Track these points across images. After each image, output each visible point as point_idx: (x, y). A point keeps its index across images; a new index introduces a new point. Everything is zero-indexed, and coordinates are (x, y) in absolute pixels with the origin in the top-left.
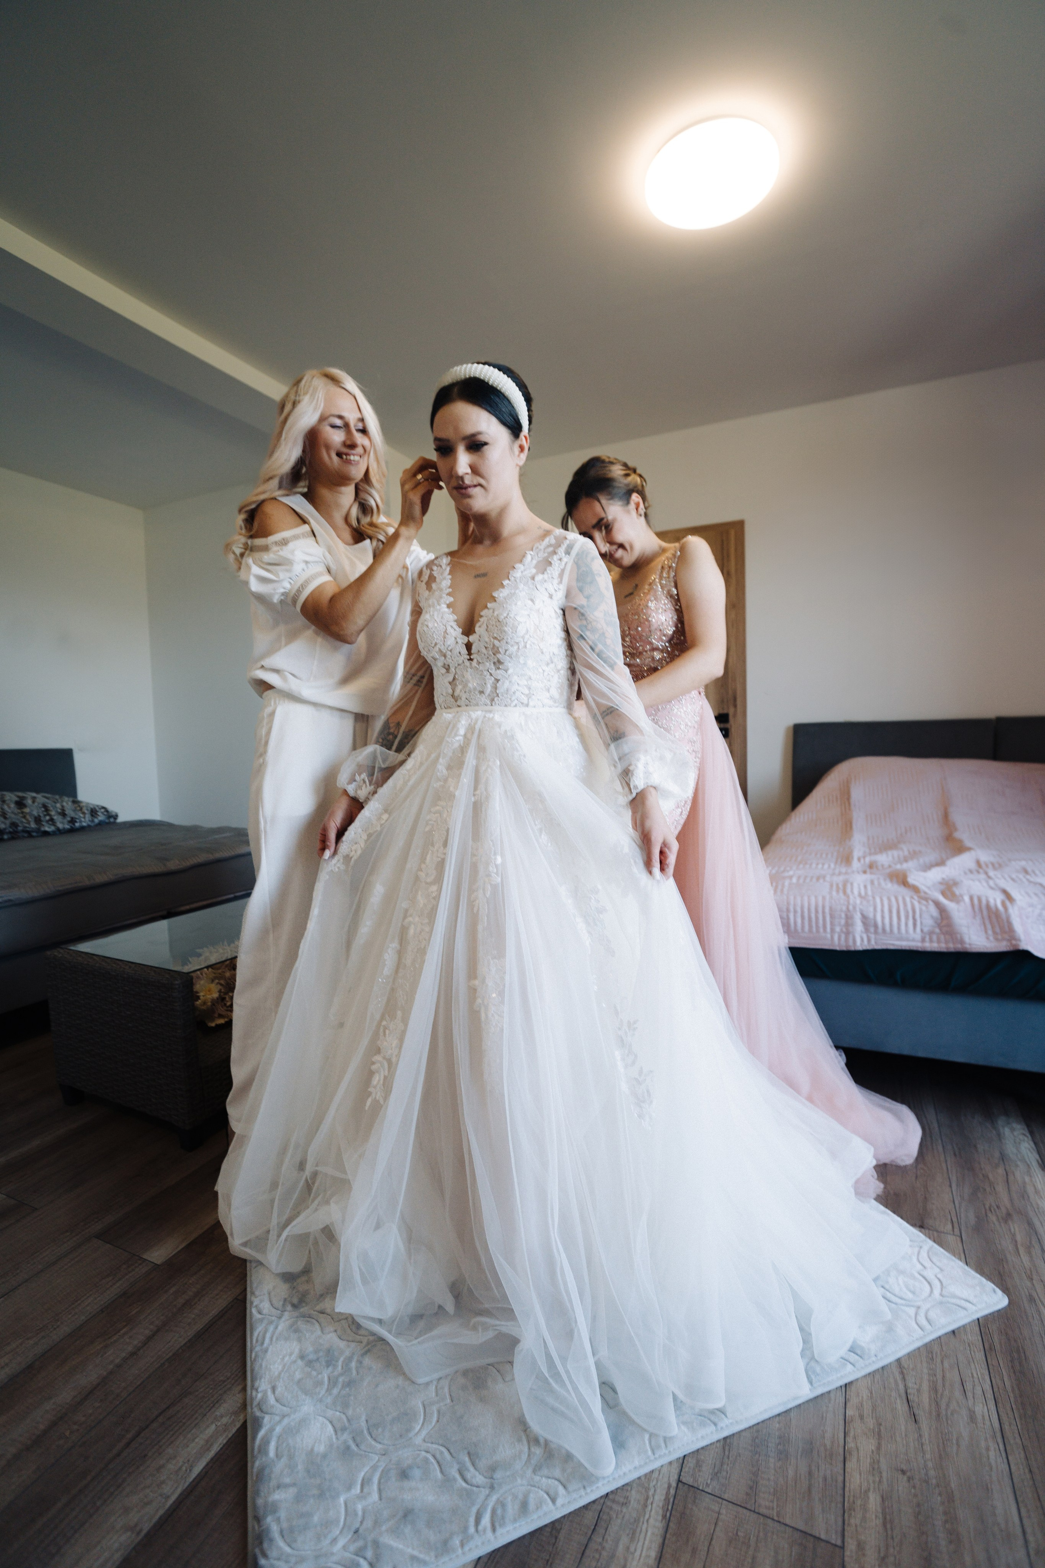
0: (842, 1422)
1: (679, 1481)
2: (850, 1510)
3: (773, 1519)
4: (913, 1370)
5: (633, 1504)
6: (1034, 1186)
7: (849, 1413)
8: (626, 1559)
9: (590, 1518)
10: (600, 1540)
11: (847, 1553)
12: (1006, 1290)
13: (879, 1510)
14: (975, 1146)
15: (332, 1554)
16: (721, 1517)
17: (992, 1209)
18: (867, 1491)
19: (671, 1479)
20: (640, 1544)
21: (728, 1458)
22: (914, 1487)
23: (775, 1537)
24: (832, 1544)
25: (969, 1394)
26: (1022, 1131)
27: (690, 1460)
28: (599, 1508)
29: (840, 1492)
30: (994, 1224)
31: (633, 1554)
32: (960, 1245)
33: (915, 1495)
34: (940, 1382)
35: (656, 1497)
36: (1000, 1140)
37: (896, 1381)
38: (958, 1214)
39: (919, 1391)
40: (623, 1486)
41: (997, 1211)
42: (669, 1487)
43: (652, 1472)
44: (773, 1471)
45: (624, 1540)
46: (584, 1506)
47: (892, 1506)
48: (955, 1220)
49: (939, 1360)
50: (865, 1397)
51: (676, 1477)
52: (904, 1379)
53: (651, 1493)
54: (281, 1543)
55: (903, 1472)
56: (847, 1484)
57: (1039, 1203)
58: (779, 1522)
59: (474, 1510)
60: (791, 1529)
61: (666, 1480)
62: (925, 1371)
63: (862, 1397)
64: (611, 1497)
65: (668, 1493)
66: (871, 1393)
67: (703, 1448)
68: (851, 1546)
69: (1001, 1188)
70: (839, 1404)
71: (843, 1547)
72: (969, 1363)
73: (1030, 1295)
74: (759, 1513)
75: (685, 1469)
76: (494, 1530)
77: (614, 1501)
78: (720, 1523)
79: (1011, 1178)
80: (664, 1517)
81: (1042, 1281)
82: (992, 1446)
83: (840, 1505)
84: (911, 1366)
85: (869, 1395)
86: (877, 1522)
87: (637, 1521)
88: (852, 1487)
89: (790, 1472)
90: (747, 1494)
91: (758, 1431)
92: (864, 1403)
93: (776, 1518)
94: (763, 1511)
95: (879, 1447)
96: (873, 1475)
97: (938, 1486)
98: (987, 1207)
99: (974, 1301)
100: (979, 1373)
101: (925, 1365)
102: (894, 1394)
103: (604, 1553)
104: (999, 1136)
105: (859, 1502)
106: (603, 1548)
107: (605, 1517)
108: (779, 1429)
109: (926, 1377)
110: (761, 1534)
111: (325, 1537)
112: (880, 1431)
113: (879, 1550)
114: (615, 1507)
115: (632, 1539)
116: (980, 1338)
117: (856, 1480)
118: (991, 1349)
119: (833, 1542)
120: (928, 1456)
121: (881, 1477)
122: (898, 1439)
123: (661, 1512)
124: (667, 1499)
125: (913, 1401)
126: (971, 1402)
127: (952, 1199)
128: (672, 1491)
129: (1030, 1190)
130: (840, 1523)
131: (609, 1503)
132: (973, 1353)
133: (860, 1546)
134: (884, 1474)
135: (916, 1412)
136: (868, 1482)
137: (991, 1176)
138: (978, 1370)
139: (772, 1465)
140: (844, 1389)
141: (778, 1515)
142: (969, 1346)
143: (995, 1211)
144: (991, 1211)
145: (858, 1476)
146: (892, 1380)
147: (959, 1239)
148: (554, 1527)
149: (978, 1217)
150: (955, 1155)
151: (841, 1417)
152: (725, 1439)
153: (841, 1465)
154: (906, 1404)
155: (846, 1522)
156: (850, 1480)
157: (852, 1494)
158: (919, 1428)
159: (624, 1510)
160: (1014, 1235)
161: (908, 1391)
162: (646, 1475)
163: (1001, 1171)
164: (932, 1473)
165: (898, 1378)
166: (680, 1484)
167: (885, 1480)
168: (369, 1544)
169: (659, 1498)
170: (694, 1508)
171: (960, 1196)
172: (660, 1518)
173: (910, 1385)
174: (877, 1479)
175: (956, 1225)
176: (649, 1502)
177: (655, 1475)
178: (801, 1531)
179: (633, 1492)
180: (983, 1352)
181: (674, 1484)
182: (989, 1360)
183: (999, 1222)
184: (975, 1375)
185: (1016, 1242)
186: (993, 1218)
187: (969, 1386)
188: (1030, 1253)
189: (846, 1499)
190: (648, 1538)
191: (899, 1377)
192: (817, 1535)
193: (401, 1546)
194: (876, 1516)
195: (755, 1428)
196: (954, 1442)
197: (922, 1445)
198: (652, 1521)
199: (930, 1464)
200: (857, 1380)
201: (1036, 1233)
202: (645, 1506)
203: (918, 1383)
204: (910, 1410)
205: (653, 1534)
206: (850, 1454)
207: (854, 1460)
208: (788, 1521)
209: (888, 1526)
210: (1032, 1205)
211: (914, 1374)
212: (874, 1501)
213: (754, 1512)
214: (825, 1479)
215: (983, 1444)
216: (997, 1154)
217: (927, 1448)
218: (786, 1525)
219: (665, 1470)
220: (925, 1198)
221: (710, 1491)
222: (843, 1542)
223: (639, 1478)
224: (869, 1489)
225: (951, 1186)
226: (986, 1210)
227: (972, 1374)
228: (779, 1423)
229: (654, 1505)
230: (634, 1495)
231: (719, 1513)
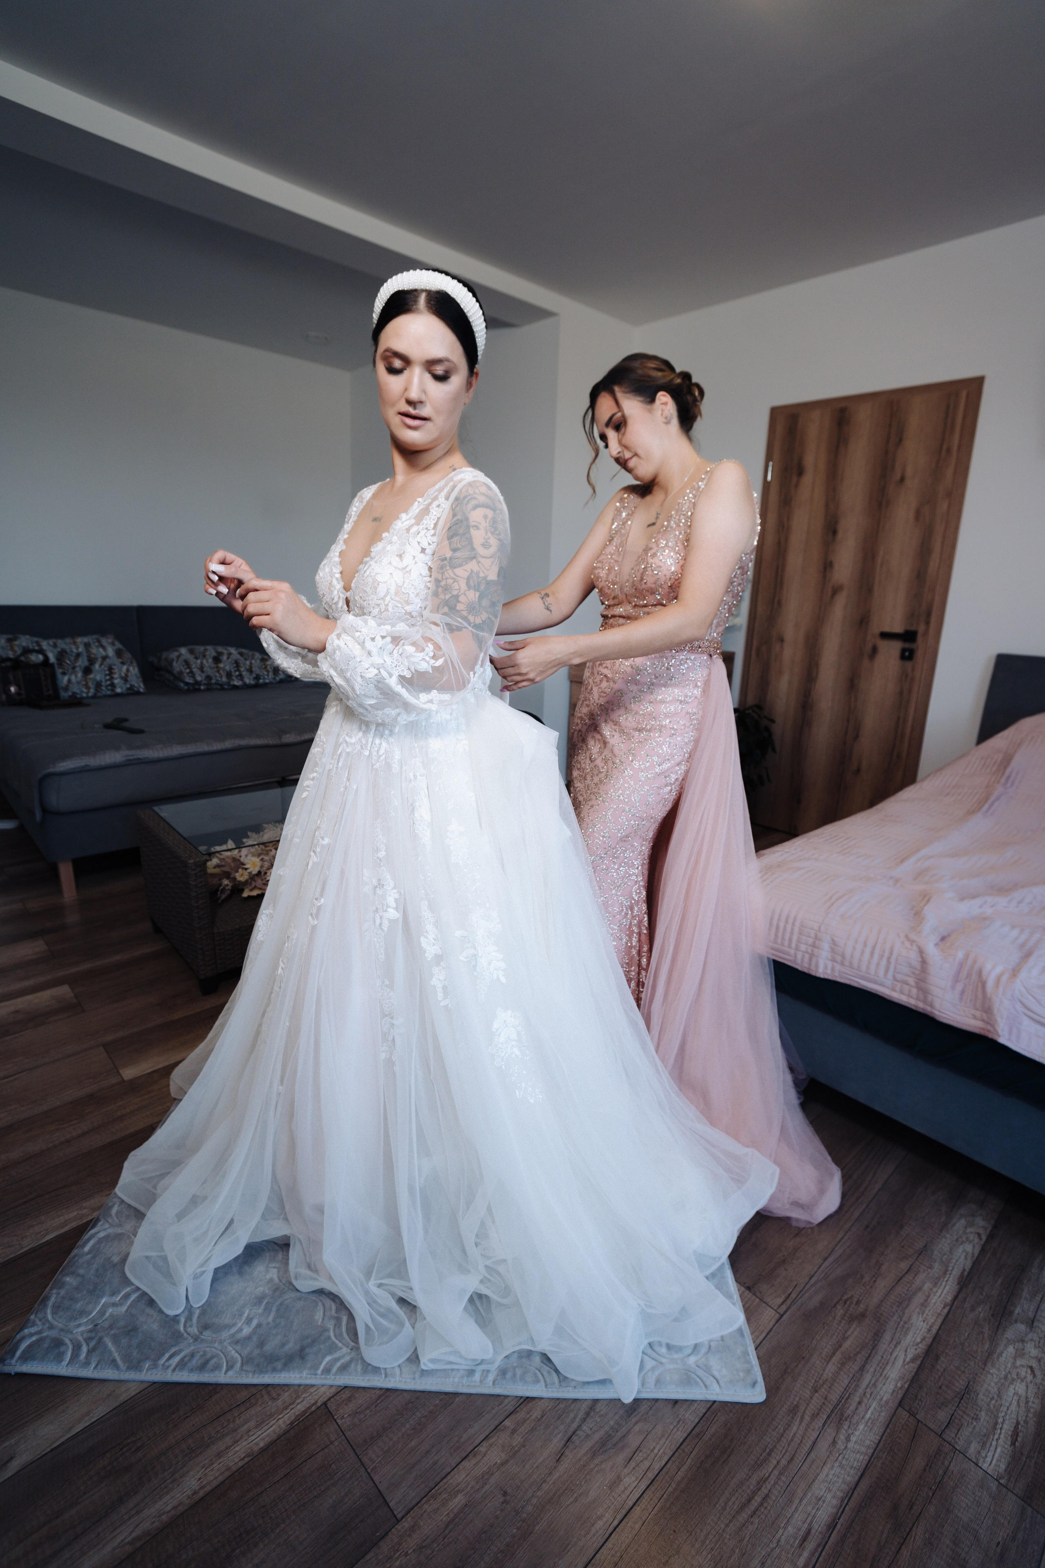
0: (493, 1427)
1: (325, 1403)
2: (432, 1497)
3: (366, 1470)
4: (602, 1415)
5: (279, 1402)
6: (928, 1297)
7: (507, 1423)
8: (241, 1437)
9: (244, 1394)
10: (236, 1415)
11: (398, 1527)
12: (771, 1390)
13: (455, 1511)
14: (902, 1227)
15: (71, 1333)
16: (332, 1447)
17: (848, 1303)
18: (459, 1491)
19: (321, 1399)
20: (260, 1433)
21: (376, 1406)
22: (502, 1510)
23: (356, 1483)
24: (393, 1514)
25: (633, 1464)
26: (981, 1231)
27: (347, 1392)
28: (255, 1392)
29: (438, 1479)
30: (834, 1318)
31: (249, 1436)
32: (773, 1322)
33: (497, 1517)
34: (615, 1439)
35: (299, 1407)
36: (941, 1231)
37: (575, 1418)
38: (802, 1293)
39: (588, 1436)
40: (284, 1385)
41: (853, 1306)
42: (316, 1402)
43: (313, 1386)
44: (400, 1435)
45: (252, 1424)
46: (246, 1385)
47: (468, 1514)
48: (793, 1296)
49: (634, 1420)
50: (533, 1417)
51: (325, 1400)
52: (584, 1420)
53: (299, 1401)
54: (49, 1311)
55: (505, 1494)
56: (449, 1477)
57: (914, 1317)
58: (369, 1474)
59: (173, 1350)
60: (373, 1485)
61: (317, 1397)
62: (612, 1423)
63: (531, 1416)
64: (269, 1388)
65: (309, 1408)
66: (542, 1417)
67: (364, 1388)
68: (406, 1524)
69: (882, 1285)
70: (505, 1411)
71: (398, 1521)
72: (663, 1436)
73: (797, 1406)
74: (360, 1460)
75: (337, 1398)
76: (174, 1370)
77: (268, 1393)
78: (326, 1450)
79: (909, 1277)
80: (292, 1423)
81: (826, 1398)
82: (608, 1516)
83: (427, 1490)
84: (602, 1412)
85: (539, 1417)
86: (444, 1519)
87: (271, 1416)
88: (451, 1481)
89: (413, 1442)
90: (365, 1441)
91: (418, 1398)
92: (528, 1422)
93: (369, 1470)
94: (365, 1460)
95: (503, 1464)
96: (477, 1483)
97: (523, 1522)
98: (845, 1297)
99: (723, 1385)
100: (662, 1451)
101: (617, 1417)
102: (562, 1427)
103: (231, 1425)
104: (944, 1227)
105: (445, 1496)
106: (234, 1421)
107: (253, 1401)
108: (436, 1406)
109: (607, 1428)
110: (348, 1476)
111: (76, 1319)
112: (519, 1450)
113: (427, 1538)
114: (266, 1397)
115: (257, 1427)
116: (697, 1420)
117: (459, 1477)
118: (698, 1435)
119: (396, 1513)
120: (539, 1493)
121: (483, 1487)
122: (527, 1466)
123: (293, 1418)
124: (305, 1412)
125: (573, 1443)
126: (626, 1471)
127: (812, 1273)
128: (313, 1408)
129: (919, 1299)
130: (414, 1502)
131: (264, 1392)
132: (675, 1430)
133: (413, 1529)
134: (487, 1487)
135: (567, 1452)
136: (468, 1484)
137: (884, 1267)
138: (664, 1448)
139: (404, 1430)
140: (522, 1400)
141: (372, 1469)
142: (679, 1422)
143: (849, 1306)
144: (845, 1303)
145: (464, 1476)
146: (572, 1415)
147: (777, 1316)
148: (215, 1388)
149: (822, 1303)
150: (867, 1227)
151: (497, 1422)
152: (388, 1390)
153: (458, 1460)
154: (563, 1442)
155: (420, 1505)
156: (455, 1475)
157: (446, 1486)
158: (555, 1468)
159: (270, 1403)
160: (845, 1338)
161: (578, 1432)
162: (306, 1385)
163: (904, 1265)
164: (529, 1508)
165: (579, 1416)
166: (324, 1406)
167: (483, 1491)
168: (97, 1338)
169: (300, 1408)
170: (318, 1429)
171: (826, 1274)
172: (288, 1422)
173: (585, 1428)
174: (477, 1487)
175: (789, 1302)
176: (292, 1407)
177: (312, 1390)
178: (379, 1490)
179: (287, 1394)
180: (685, 1435)
181: (319, 1404)
182: (685, 1444)
183: (842, 1319)
184: (656, 1451)
185: (840, 1346)
186: (840, 1311)
187: (639, 1457)
188: (843, 1364)
189: (437, 1488)
190: (268, 1432)
191: (581, 1415)
192: (388, 1501)
193: (113, 1349)
194: (448, 1514)
195: (418, 1394)
196: (575, 1495)
197: (545, 1481)
198: (281, 1421)
199: (534, 1501)
200: (541, 1398)
201: (873, 1348)
202: (286, 1408)
203: (593, 1430)
204: (563, 1448)
205: (274, 1430)
206: (475, 1456)
207: (473, 1462)
208: (376, 1478)
209: (451, 1527)
210: (901, 1318)
211: (599, 1420)
212: (459, 1500)
213: (358, 1456)
214: (435, 1463)
215: (600, 1511)
216: (919, 1245)
217: (545, 1487)
218: (372, 1479)
219: (323, 1389)
220: (784, 1261)
221: (339, 1423)
222: (403, 1517)
223: (299, 1385)
224: (463, 1491)
225: (825, 1259)
226: (840, 1299)
227: (654, 1448)
228: (441, 1400)
229: (292, 1411)
230: (286, 1396)
231: (332, 1443)
